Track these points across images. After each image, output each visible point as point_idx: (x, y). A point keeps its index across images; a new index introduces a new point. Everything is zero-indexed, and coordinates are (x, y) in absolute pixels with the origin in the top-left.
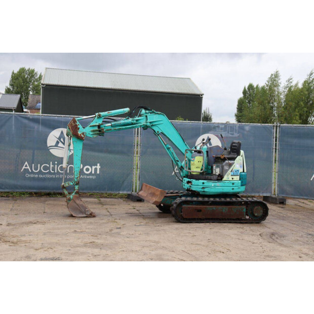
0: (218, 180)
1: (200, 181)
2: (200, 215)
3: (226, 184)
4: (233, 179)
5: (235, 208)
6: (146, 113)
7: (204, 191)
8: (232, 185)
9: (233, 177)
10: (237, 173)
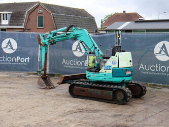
0: (95, 72)
4: (106, 72)
10: (109, 68)
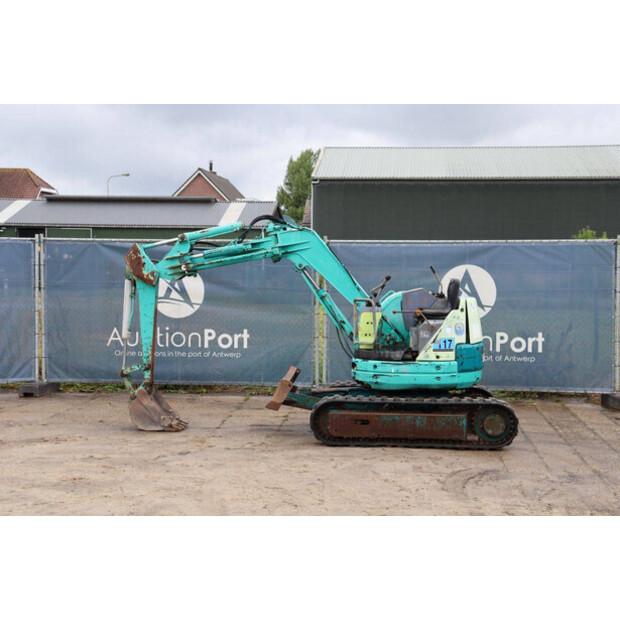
0: (404, 359)
1: (370, 361)
2: (365, 432)
3: (423, 369)
4: (438, 357)
5: (443, 418)
6: (275, 229)
7: (377, 383)
8: (434, 370)
9: (439, 353)
10: (446, 345)
